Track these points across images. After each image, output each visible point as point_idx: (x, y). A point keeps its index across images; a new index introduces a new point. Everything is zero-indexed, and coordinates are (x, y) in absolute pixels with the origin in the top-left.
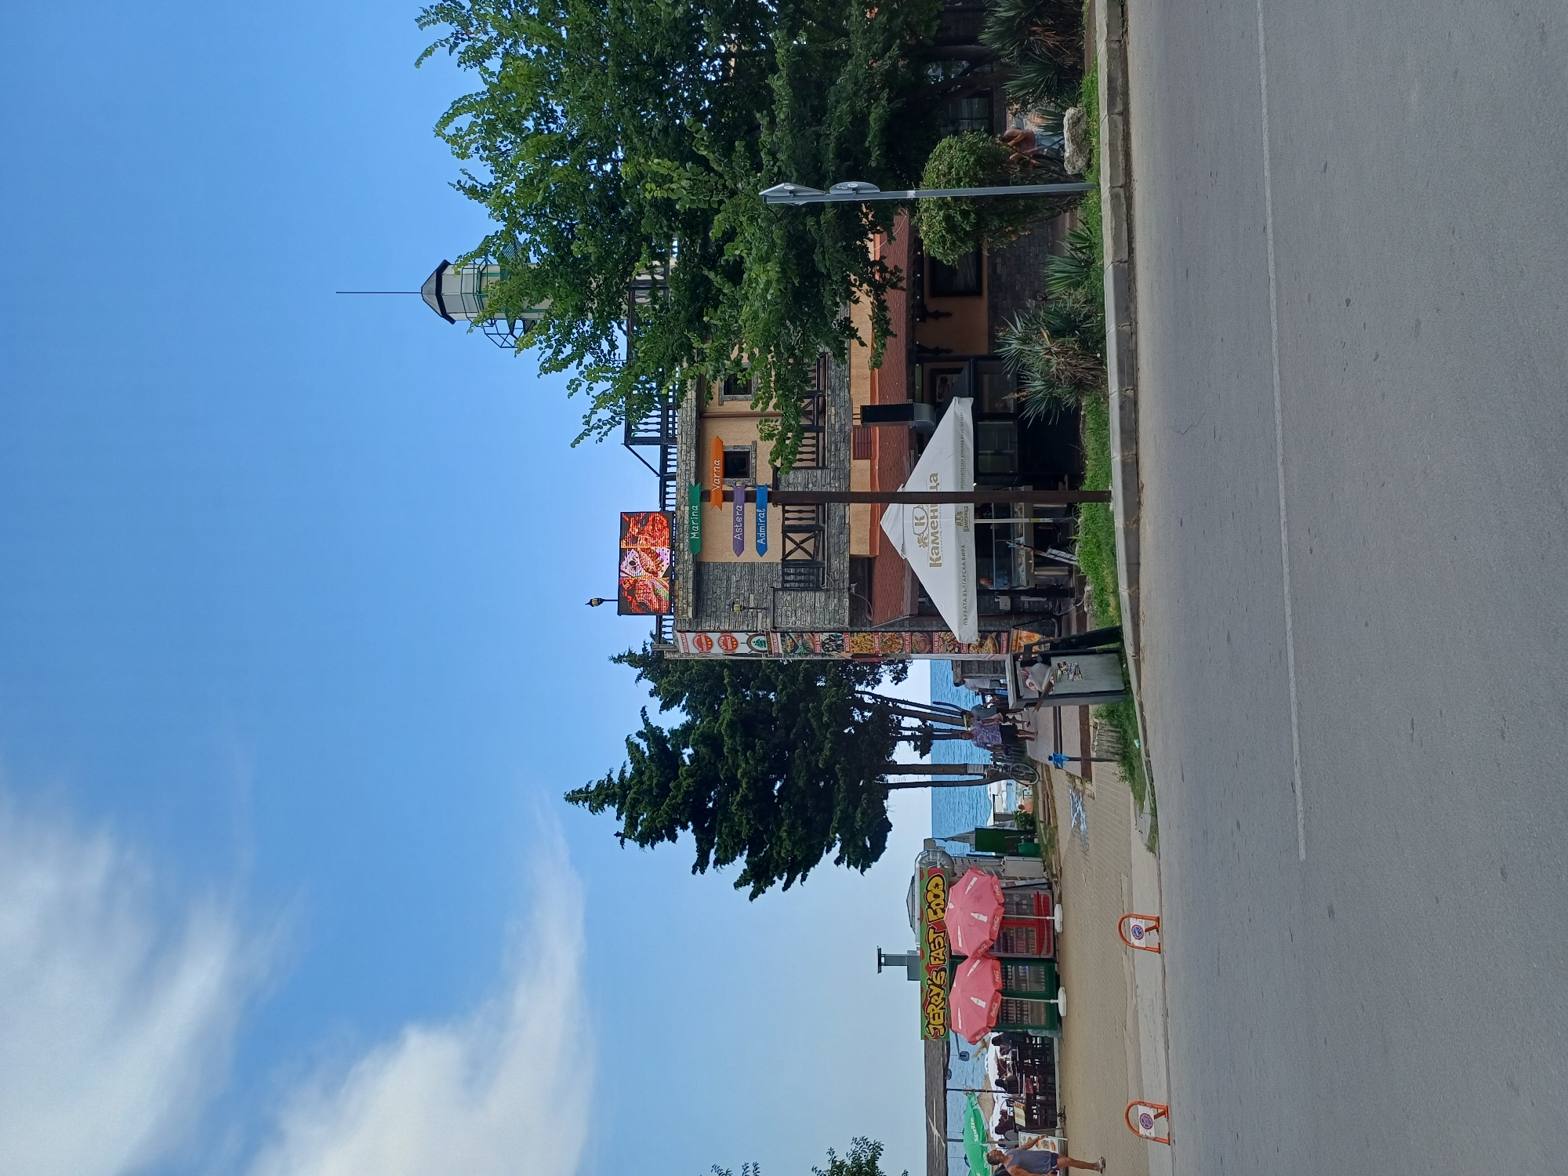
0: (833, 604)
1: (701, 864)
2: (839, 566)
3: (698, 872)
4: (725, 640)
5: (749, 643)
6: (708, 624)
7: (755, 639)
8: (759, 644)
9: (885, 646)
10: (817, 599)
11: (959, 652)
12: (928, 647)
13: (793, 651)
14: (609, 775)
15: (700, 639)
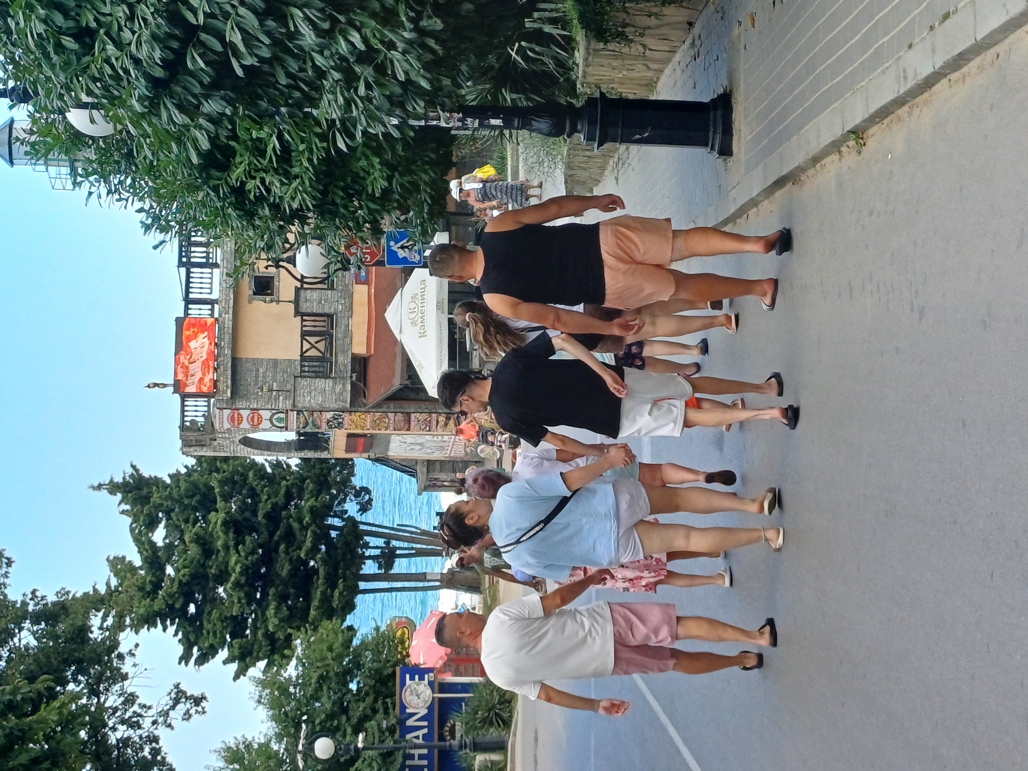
0: (339, 388)
2: (343, 361)
4: (253, 417)
5: (271, 420)
6: (241, 403)
7: (276, 416)
8: (279, 420)
9: (375, 425)
10: (327, 384)
11: (429, 430)
12: (407, 426)
13: (304, 428)
14: (94, 587)
15: (234, 415)
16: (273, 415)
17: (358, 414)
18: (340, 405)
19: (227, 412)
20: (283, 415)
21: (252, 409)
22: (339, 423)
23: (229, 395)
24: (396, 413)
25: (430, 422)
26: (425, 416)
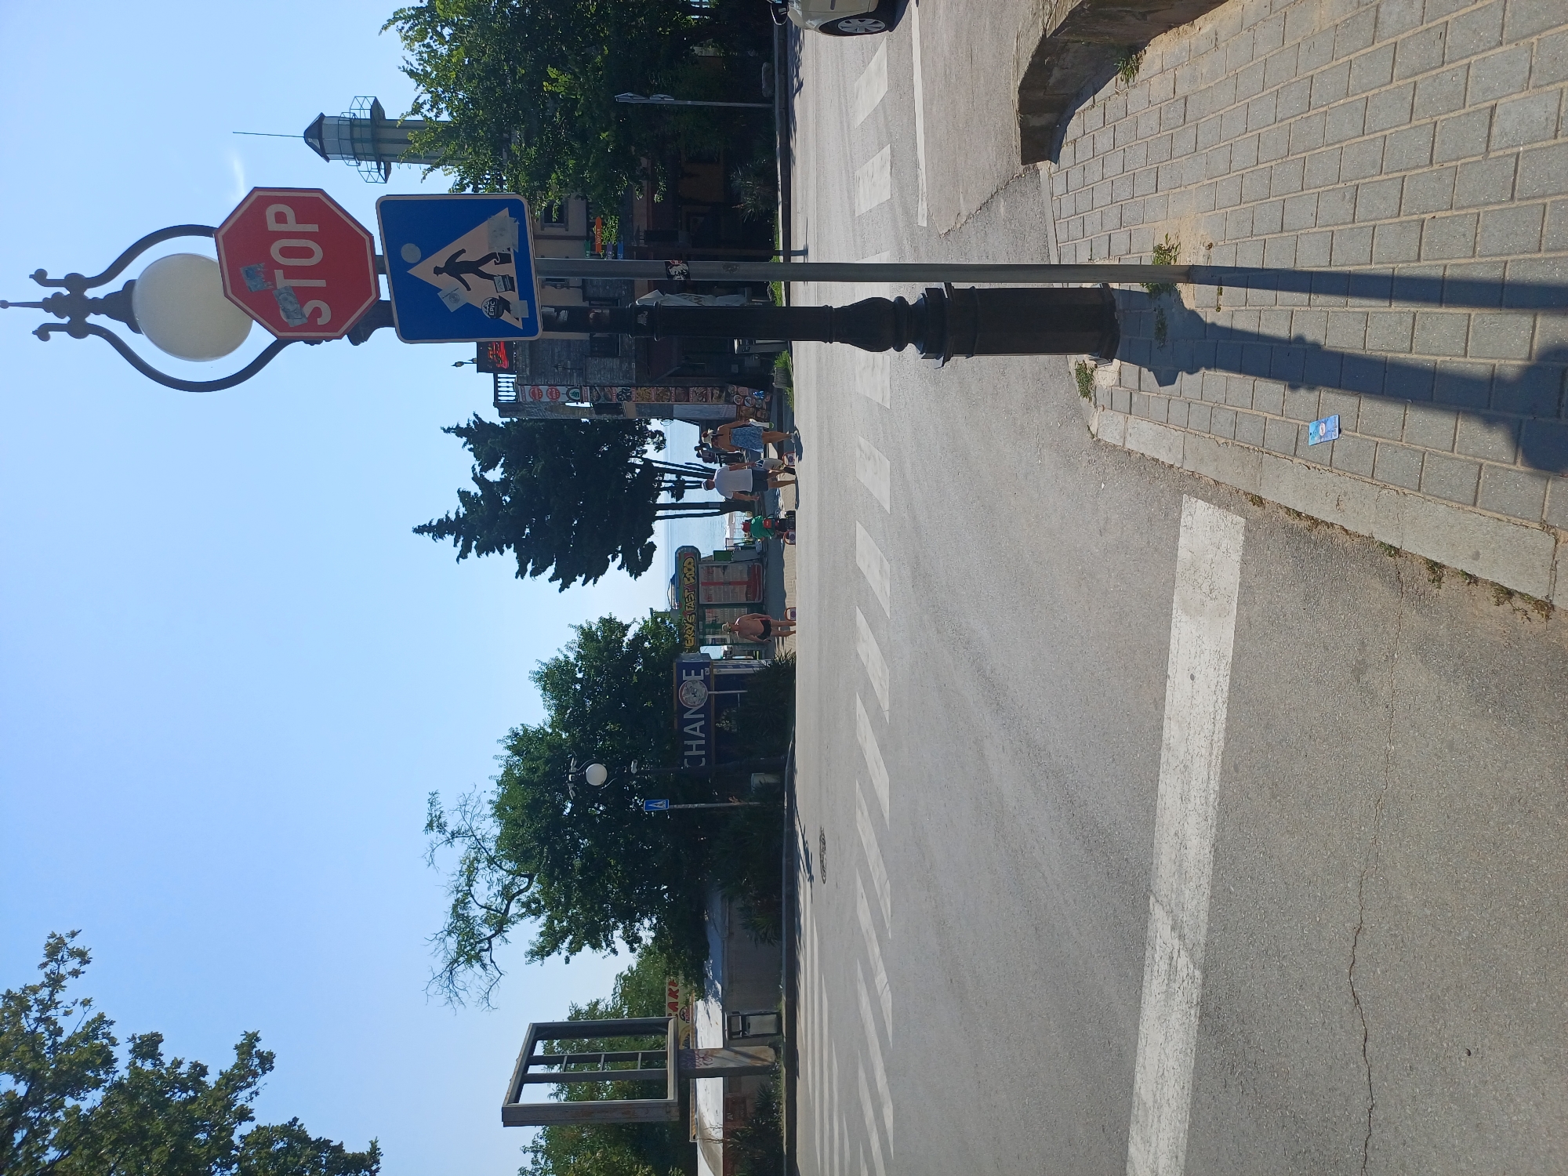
0: (625, 366)
1: (521, 573)
2: (628, 342)
3: (519, 577)
4: (552, 391)
5: (567, 394)
6: (540, 380)
7: (572, 391)
8: (575, 394)
9: (659, 398)
10: (613, 363)
11: (706, 401)
12: (686, 398)
13: (597, 400)
14: (446, 515)
15: (534, 391)
16: (569, 390)
17: (643, 389)
18: (627, 382)
19: (527, 388)
20: (578, 390)
21: (549, 385)
22: (627, 396)
23: (528, 373)
24: (676, 388)
25: (706, 394)
26: (701, 389)
